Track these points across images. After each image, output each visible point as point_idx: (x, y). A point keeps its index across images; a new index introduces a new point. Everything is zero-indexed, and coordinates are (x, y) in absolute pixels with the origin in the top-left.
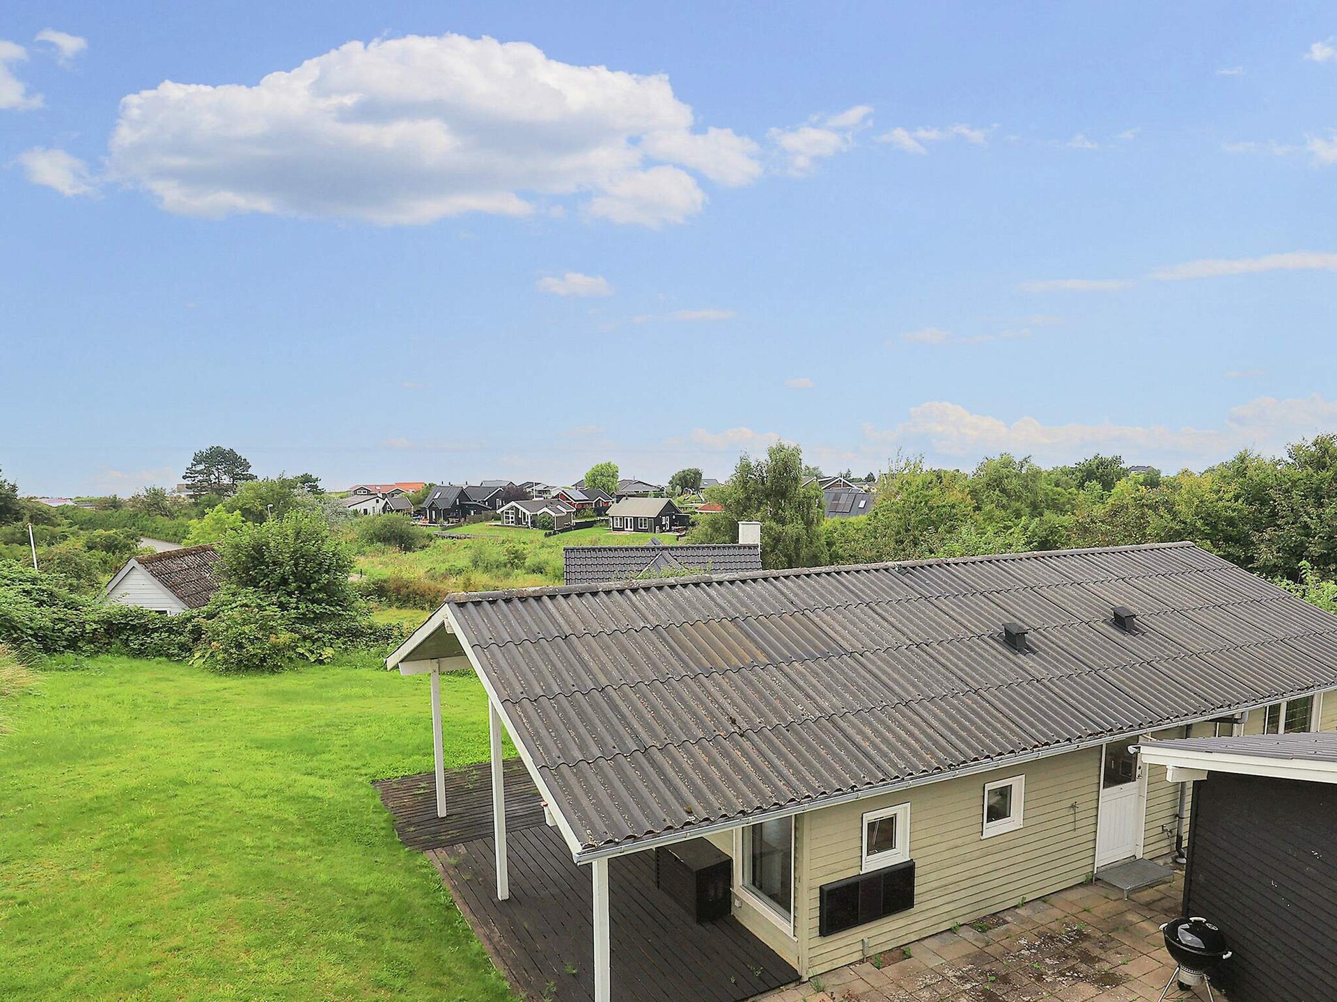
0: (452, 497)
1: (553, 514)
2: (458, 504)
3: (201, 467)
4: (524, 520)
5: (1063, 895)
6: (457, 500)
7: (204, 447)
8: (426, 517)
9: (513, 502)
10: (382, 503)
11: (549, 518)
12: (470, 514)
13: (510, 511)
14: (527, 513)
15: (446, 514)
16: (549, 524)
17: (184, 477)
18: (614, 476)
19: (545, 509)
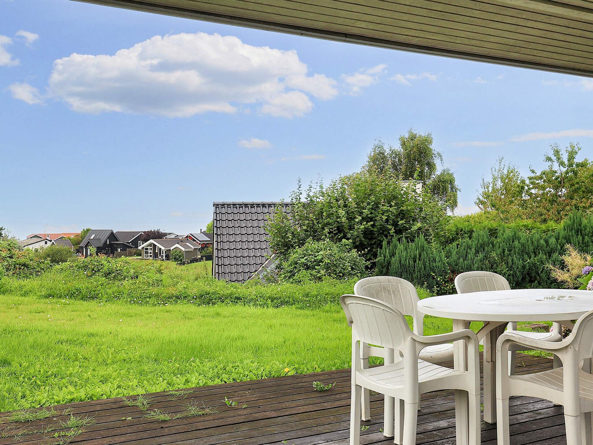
0: (104, 238)
1: (183, 249)
2: (108, 243)
4: (160, 254)
6: (108, 240)
8: (83, 254)
9: (151, 240)
10: (50, 244)
11: (180, 252)
12: (117, 251)
13: (149, 247)
14: (163, 248)
16: (180, 256)
19: (177, 245)
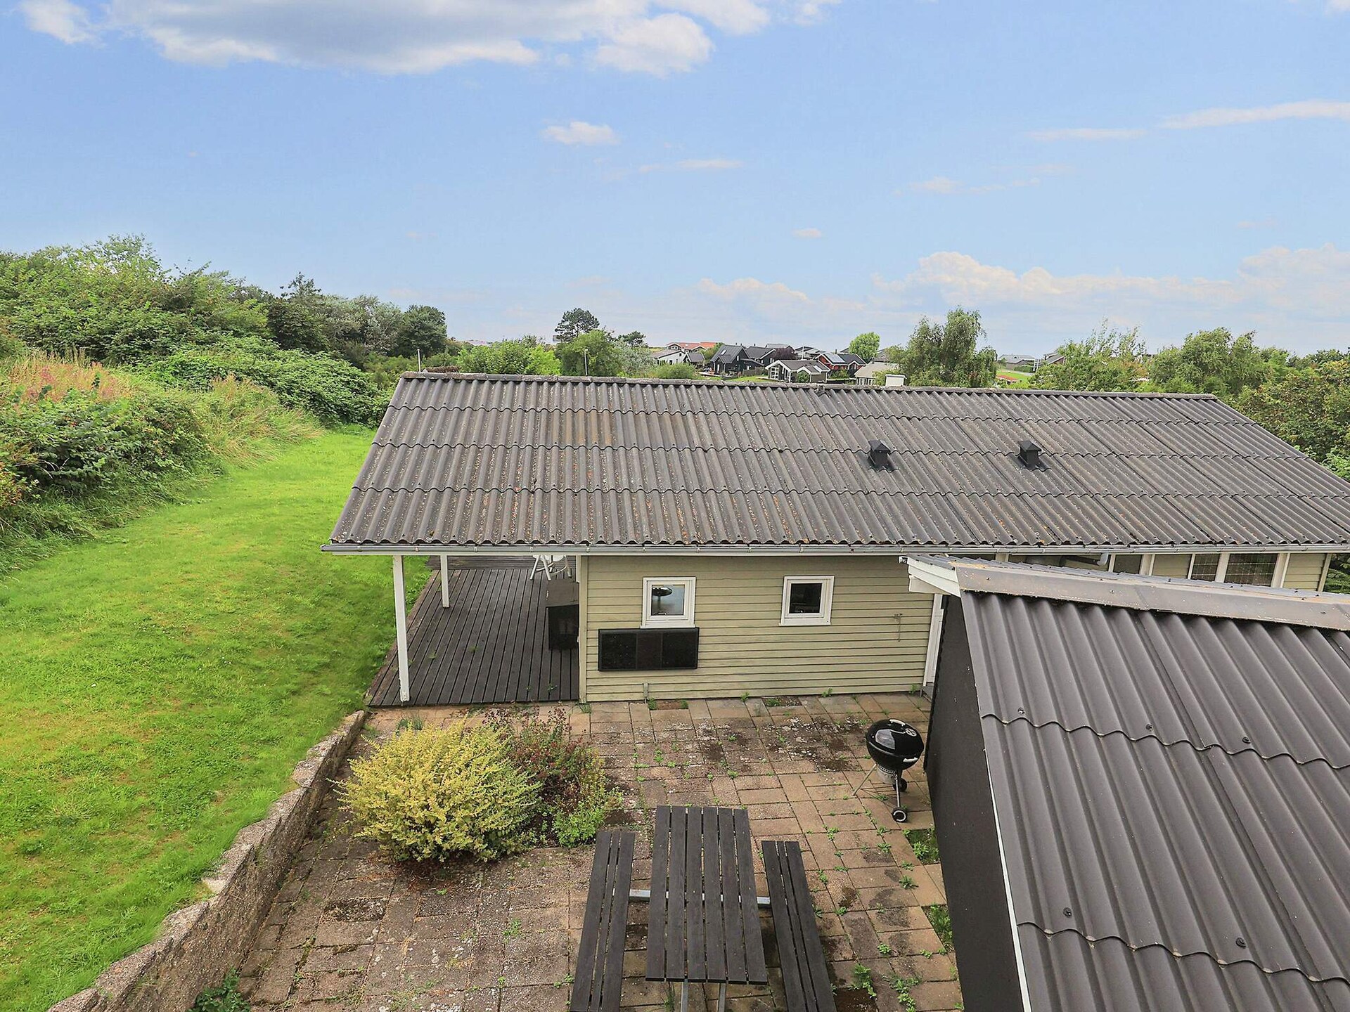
0: (734, 354)
1: (810, 373)
2: (738, 360)
3: (567, 323)
5: (876, 697)
6: (738, 357)
7: (571, 309)
8: (713, 370)
9: (779, 360)
10: (684, 356)
11: (806, 376)
12: (746, 369)
13: (776, 368)
14: (789, 370)
15: (728, 368)
16: (805, 380)
17: (556, 330)
18: (875, 344)
19: (804, 368)
